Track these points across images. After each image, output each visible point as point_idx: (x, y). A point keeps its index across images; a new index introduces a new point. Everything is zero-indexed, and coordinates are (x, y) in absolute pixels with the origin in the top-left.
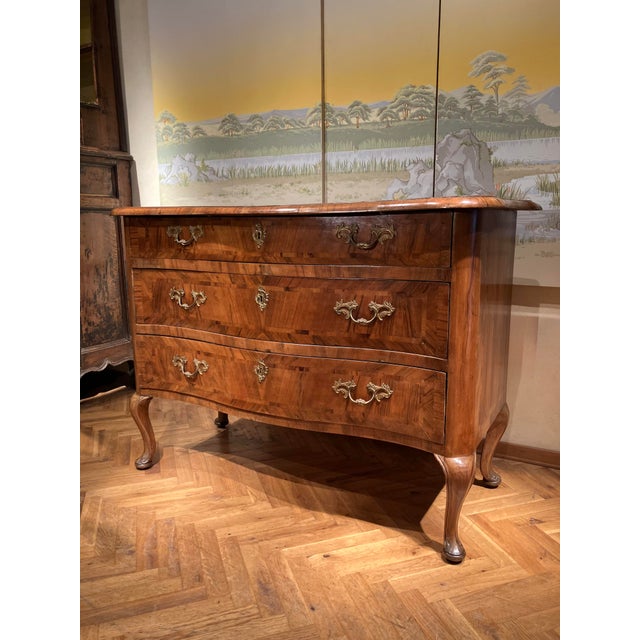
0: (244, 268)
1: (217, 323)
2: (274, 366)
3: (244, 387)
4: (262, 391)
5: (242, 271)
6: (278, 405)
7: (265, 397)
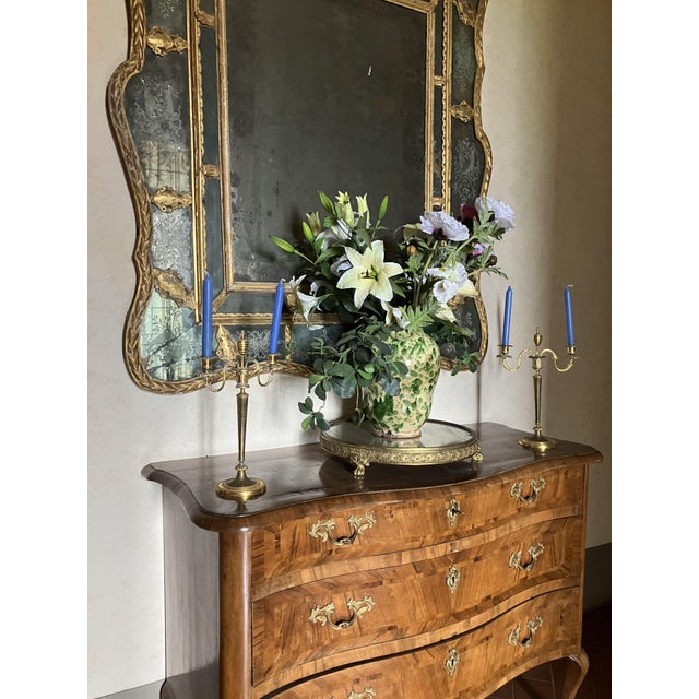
0: (433, 552)
1: (390, 628)
2: (465, 649)
3: (431, 692)
4: (451, 686)
5: (430, 556)
6: (467, 691)
7: (455, 690)
